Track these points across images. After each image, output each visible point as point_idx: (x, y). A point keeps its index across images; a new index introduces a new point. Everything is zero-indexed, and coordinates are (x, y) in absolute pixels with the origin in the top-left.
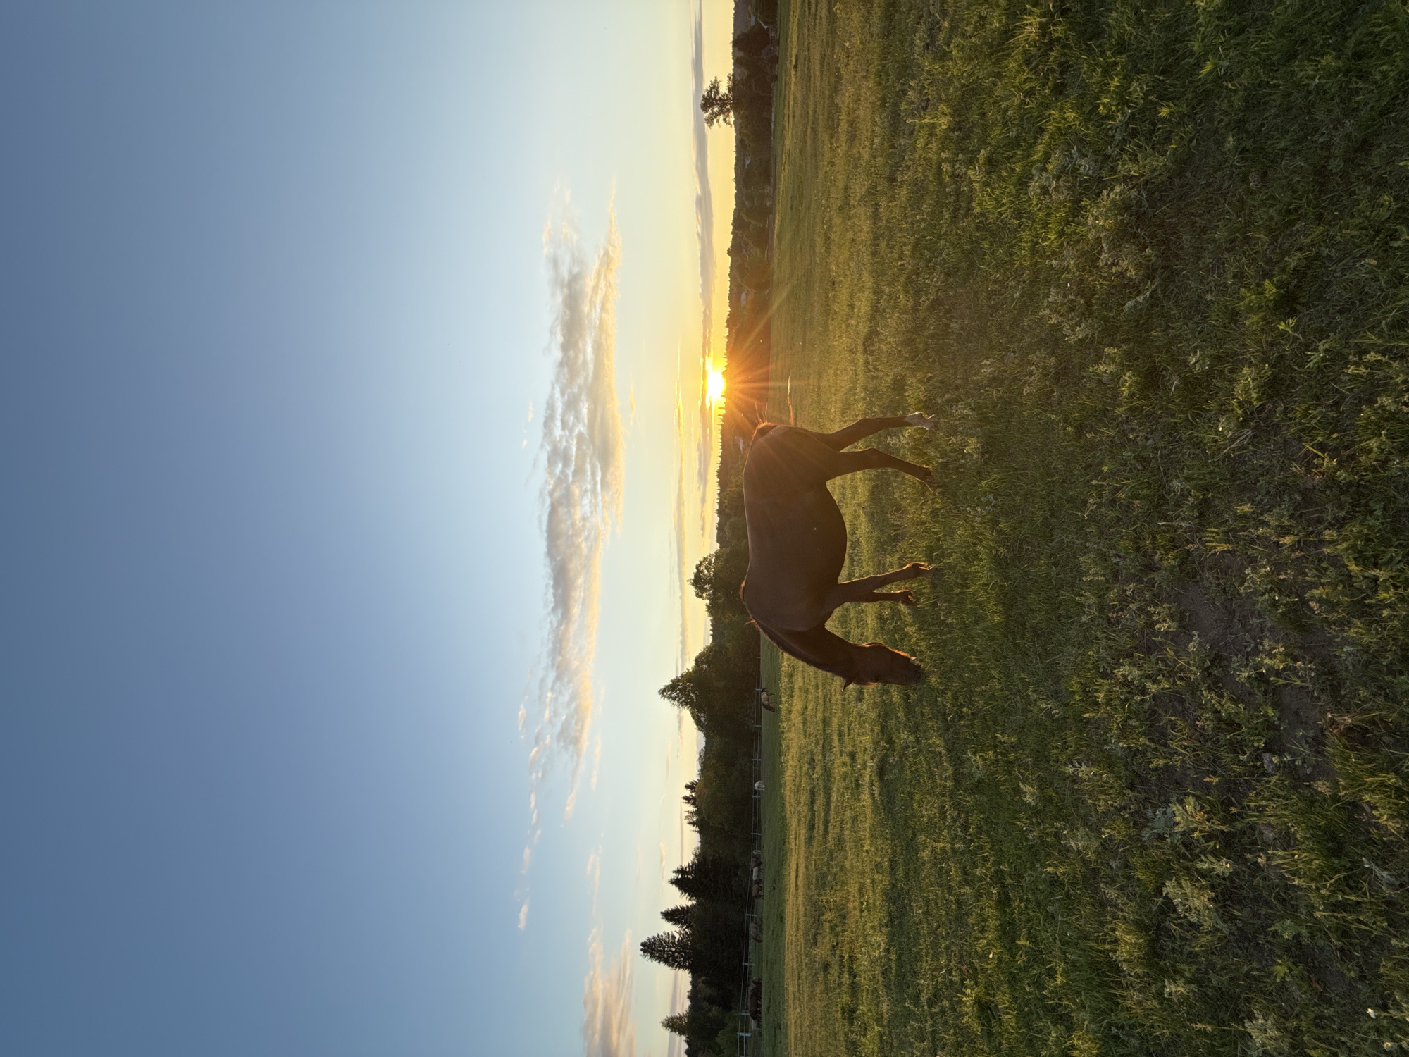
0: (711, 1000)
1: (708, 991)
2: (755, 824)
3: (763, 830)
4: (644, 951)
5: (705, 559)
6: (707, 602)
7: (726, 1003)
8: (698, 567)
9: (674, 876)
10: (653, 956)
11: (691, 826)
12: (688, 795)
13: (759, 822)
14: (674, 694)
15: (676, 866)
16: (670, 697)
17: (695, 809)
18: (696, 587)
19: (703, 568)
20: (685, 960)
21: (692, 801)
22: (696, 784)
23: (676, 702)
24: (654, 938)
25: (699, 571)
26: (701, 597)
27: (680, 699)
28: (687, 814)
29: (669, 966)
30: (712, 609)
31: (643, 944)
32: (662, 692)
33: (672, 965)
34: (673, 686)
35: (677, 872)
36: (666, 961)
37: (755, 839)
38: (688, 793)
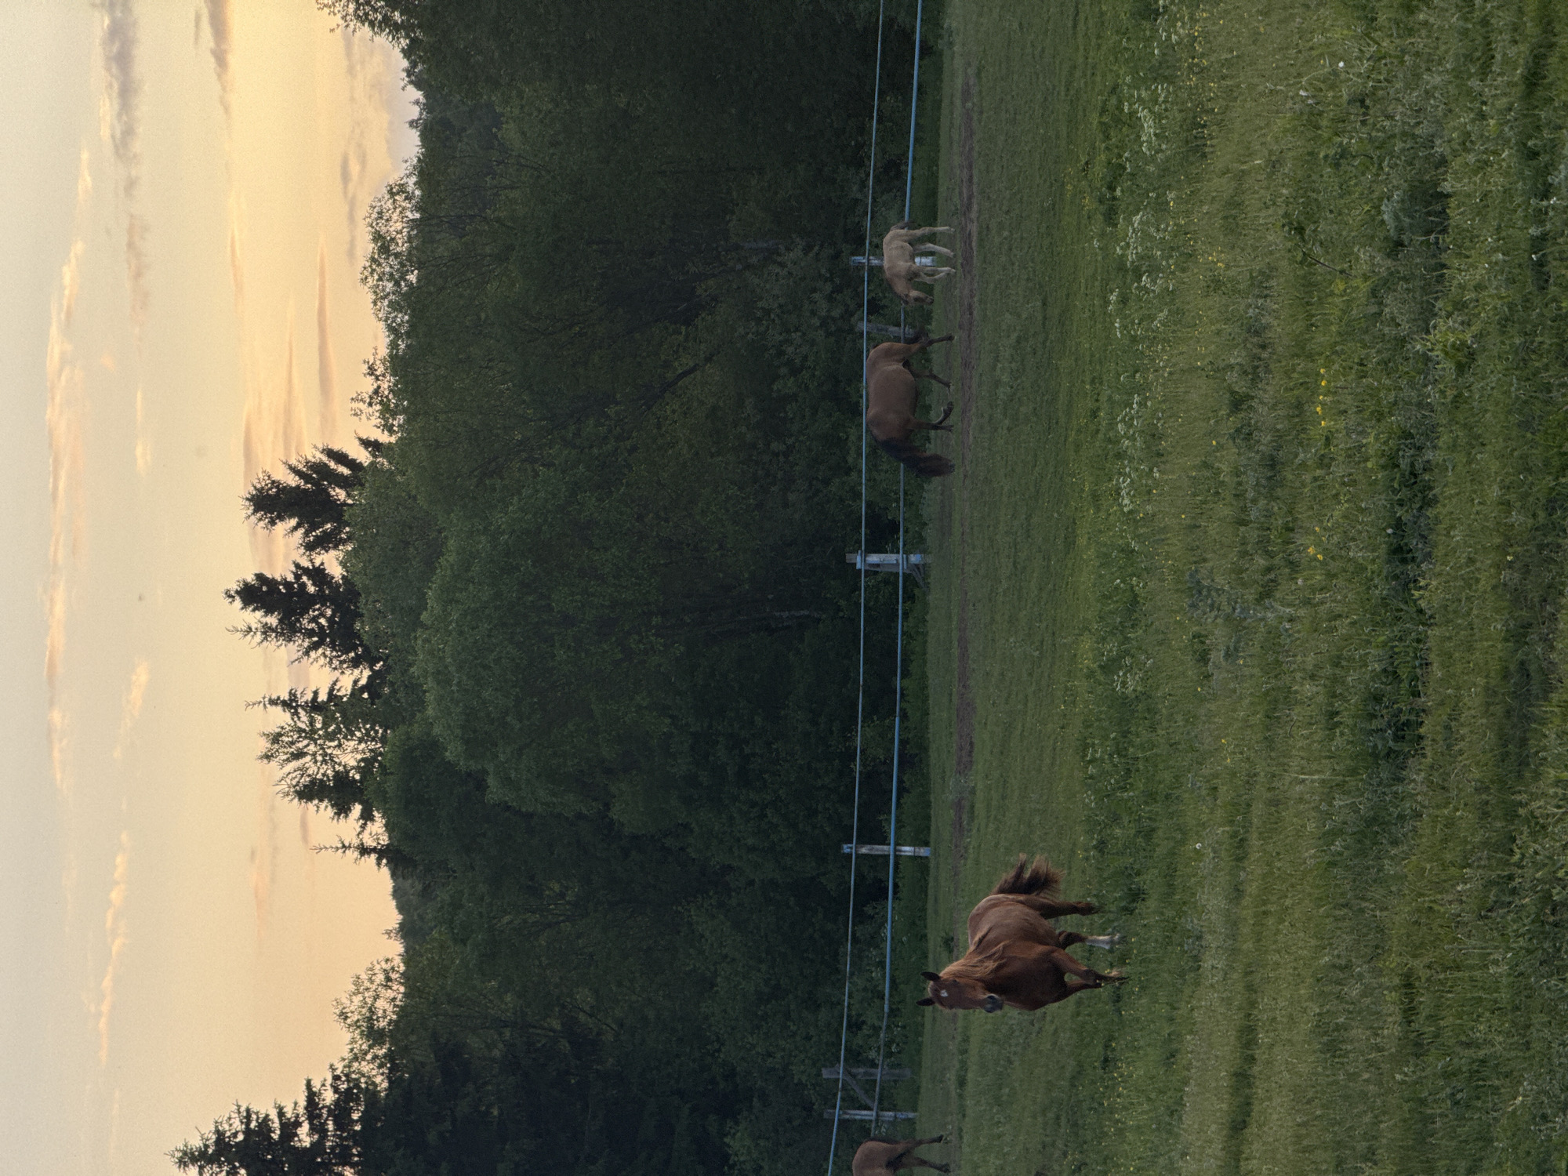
2: (876, 778)
3: (942, 819)
11: (321, 813)
13: (914, 758)
28: (281, 718)
37: (873, 891)
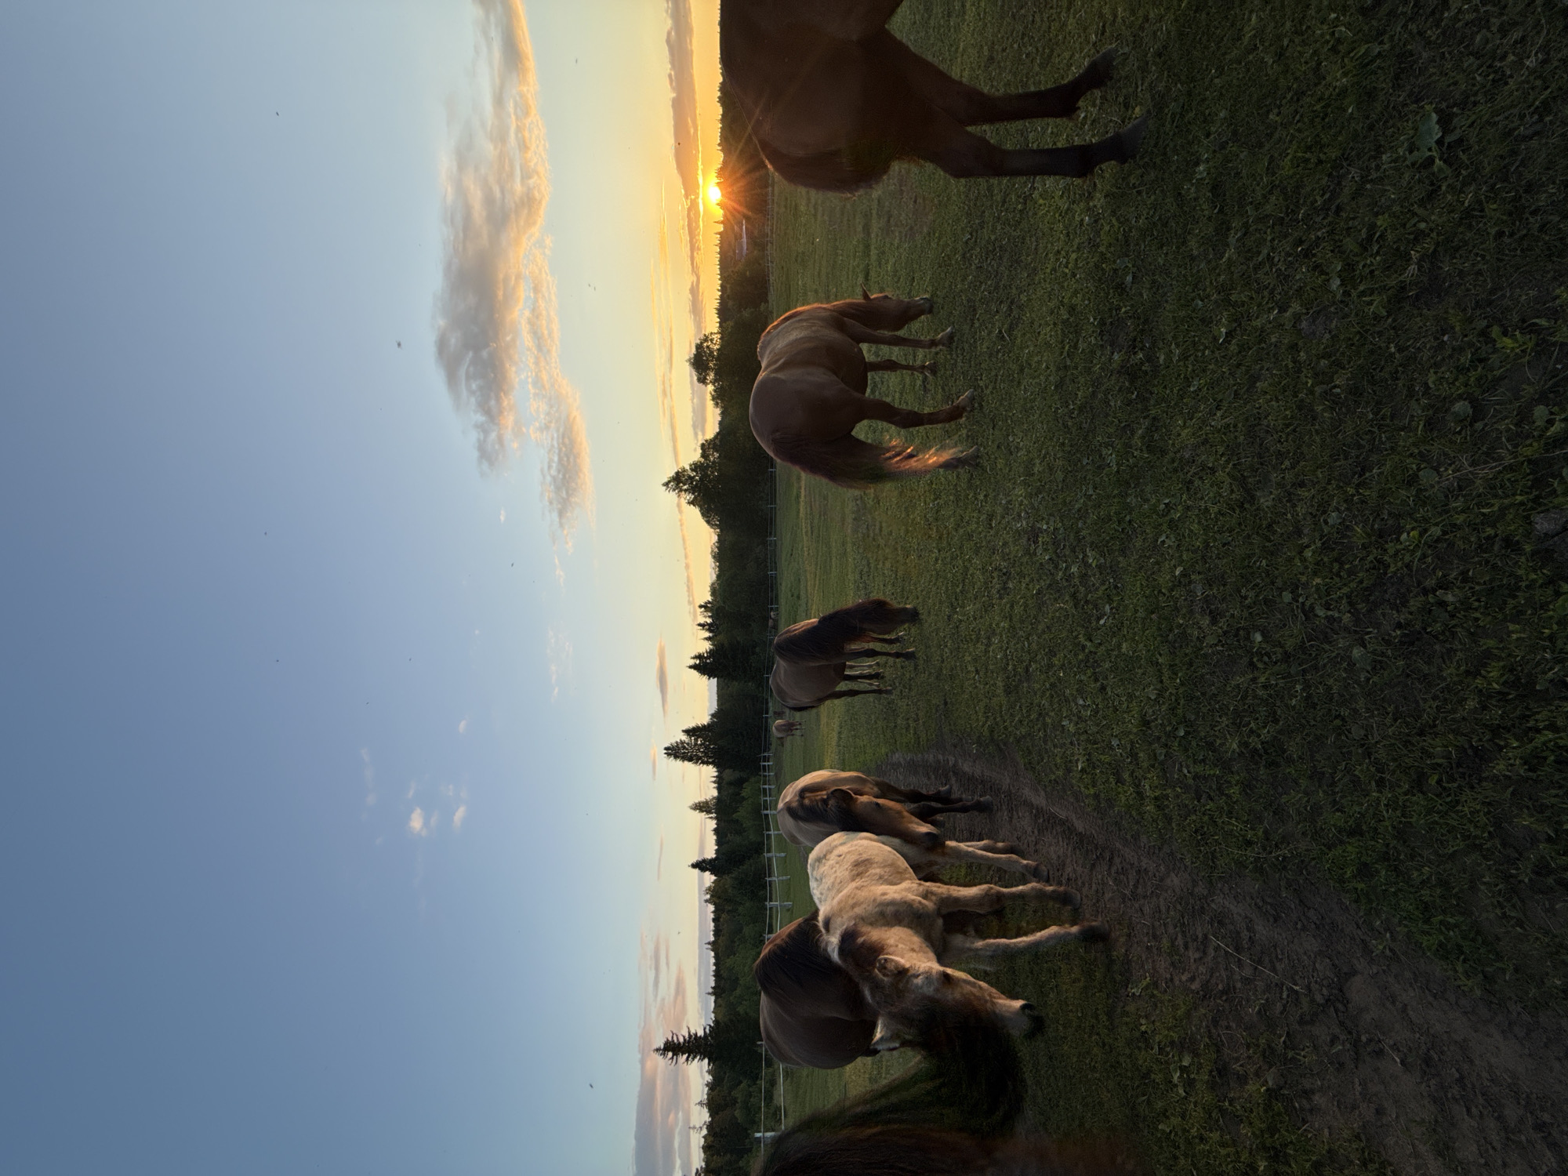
4: (668, 754)
9: (692, 662)
10: (676, 757)
12: (702, 622)
15: (695, 653)
17: (711, 635)
20: (709, 757)
21: (707, 627)
22: (709, 602)
24: (677, 742)
31: (666, 749)
33: (696, 763)
35: (695, 657)
36: (690, 759)
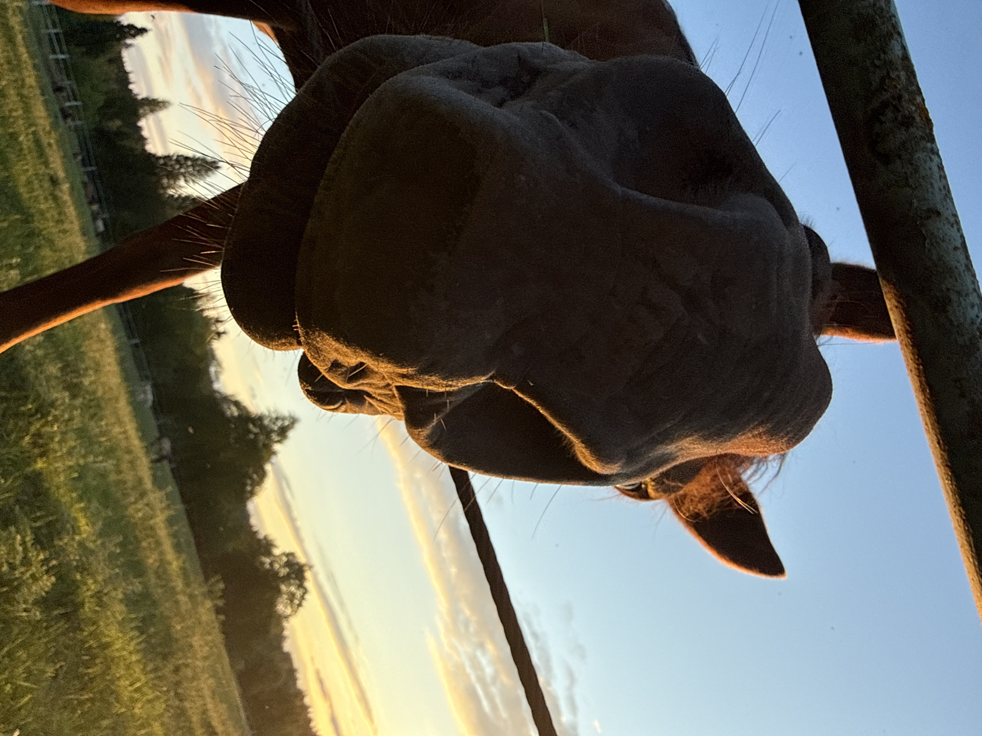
0: (119, 134)
1: (127, 143)
5: (300, 605)
6: (277, 552)
7: (102, 136)
8: (306, 591)
14: (279, 423)
16: (283, 419)
18: (298, 564)
19: (299, 593)
20: (165, 164)
23: (274, 416)
25: (301, 586)
26: (287, 555)
27: (271, 420)
29: (182, 156)
30: (266, 546)
32: (294, 421)
34: (283, 432)
38: (221, 328)
